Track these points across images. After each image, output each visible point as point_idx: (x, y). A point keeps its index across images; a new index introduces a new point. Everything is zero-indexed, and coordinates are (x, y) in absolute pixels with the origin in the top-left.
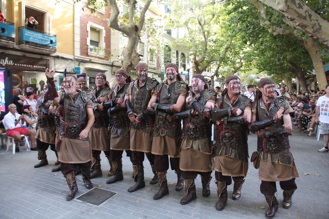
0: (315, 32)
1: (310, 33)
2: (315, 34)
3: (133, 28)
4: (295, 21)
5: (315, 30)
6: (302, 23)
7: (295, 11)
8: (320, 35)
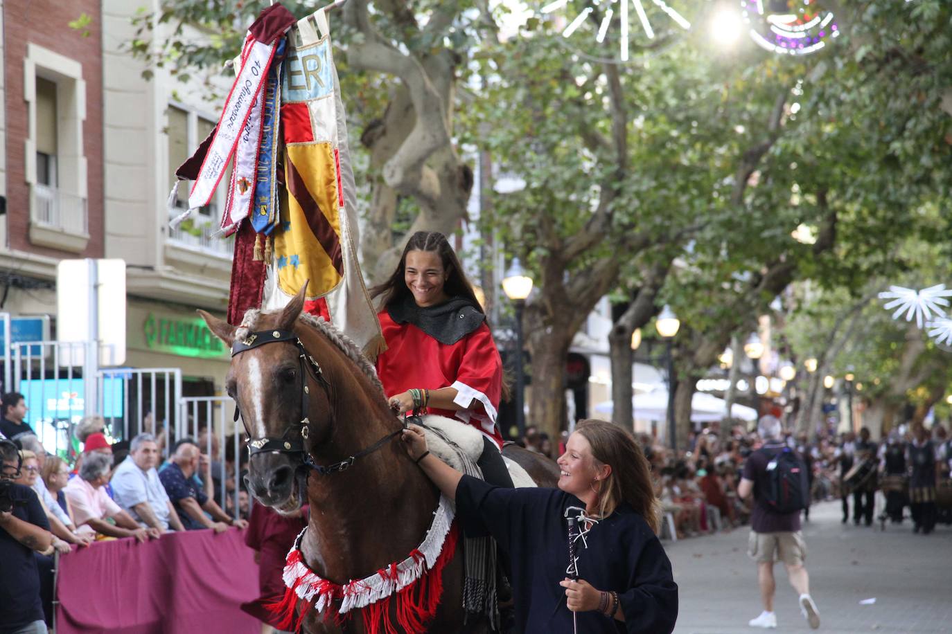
3: (451, 179)
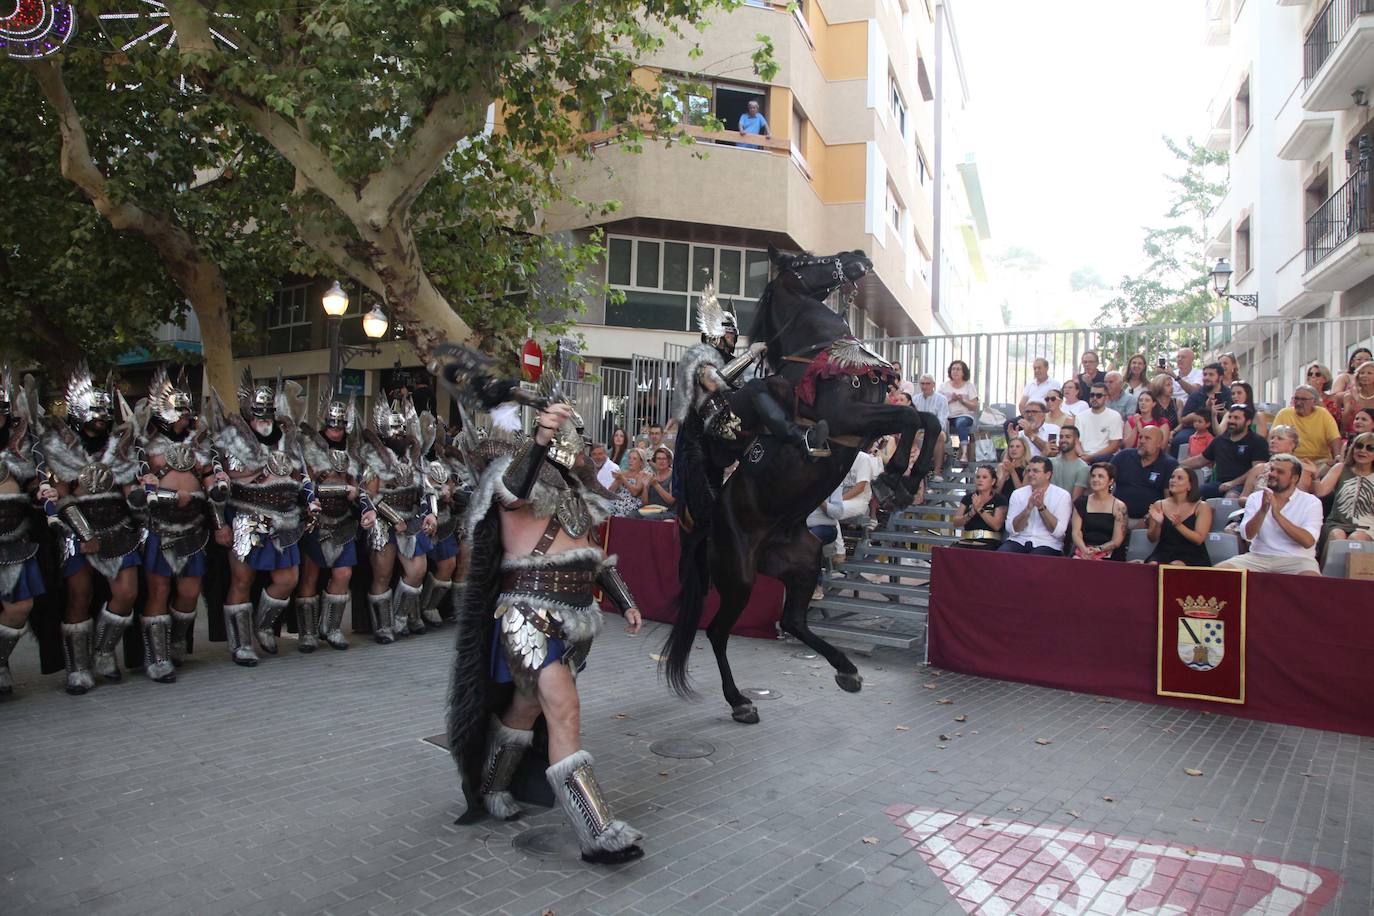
0: (405, 294)
1: (395, 296)
2: (403, 300)
4: (382, 258)
5: (408, 290)
6: (392, 269)
7: (397, 235)
8: (410, 305)
